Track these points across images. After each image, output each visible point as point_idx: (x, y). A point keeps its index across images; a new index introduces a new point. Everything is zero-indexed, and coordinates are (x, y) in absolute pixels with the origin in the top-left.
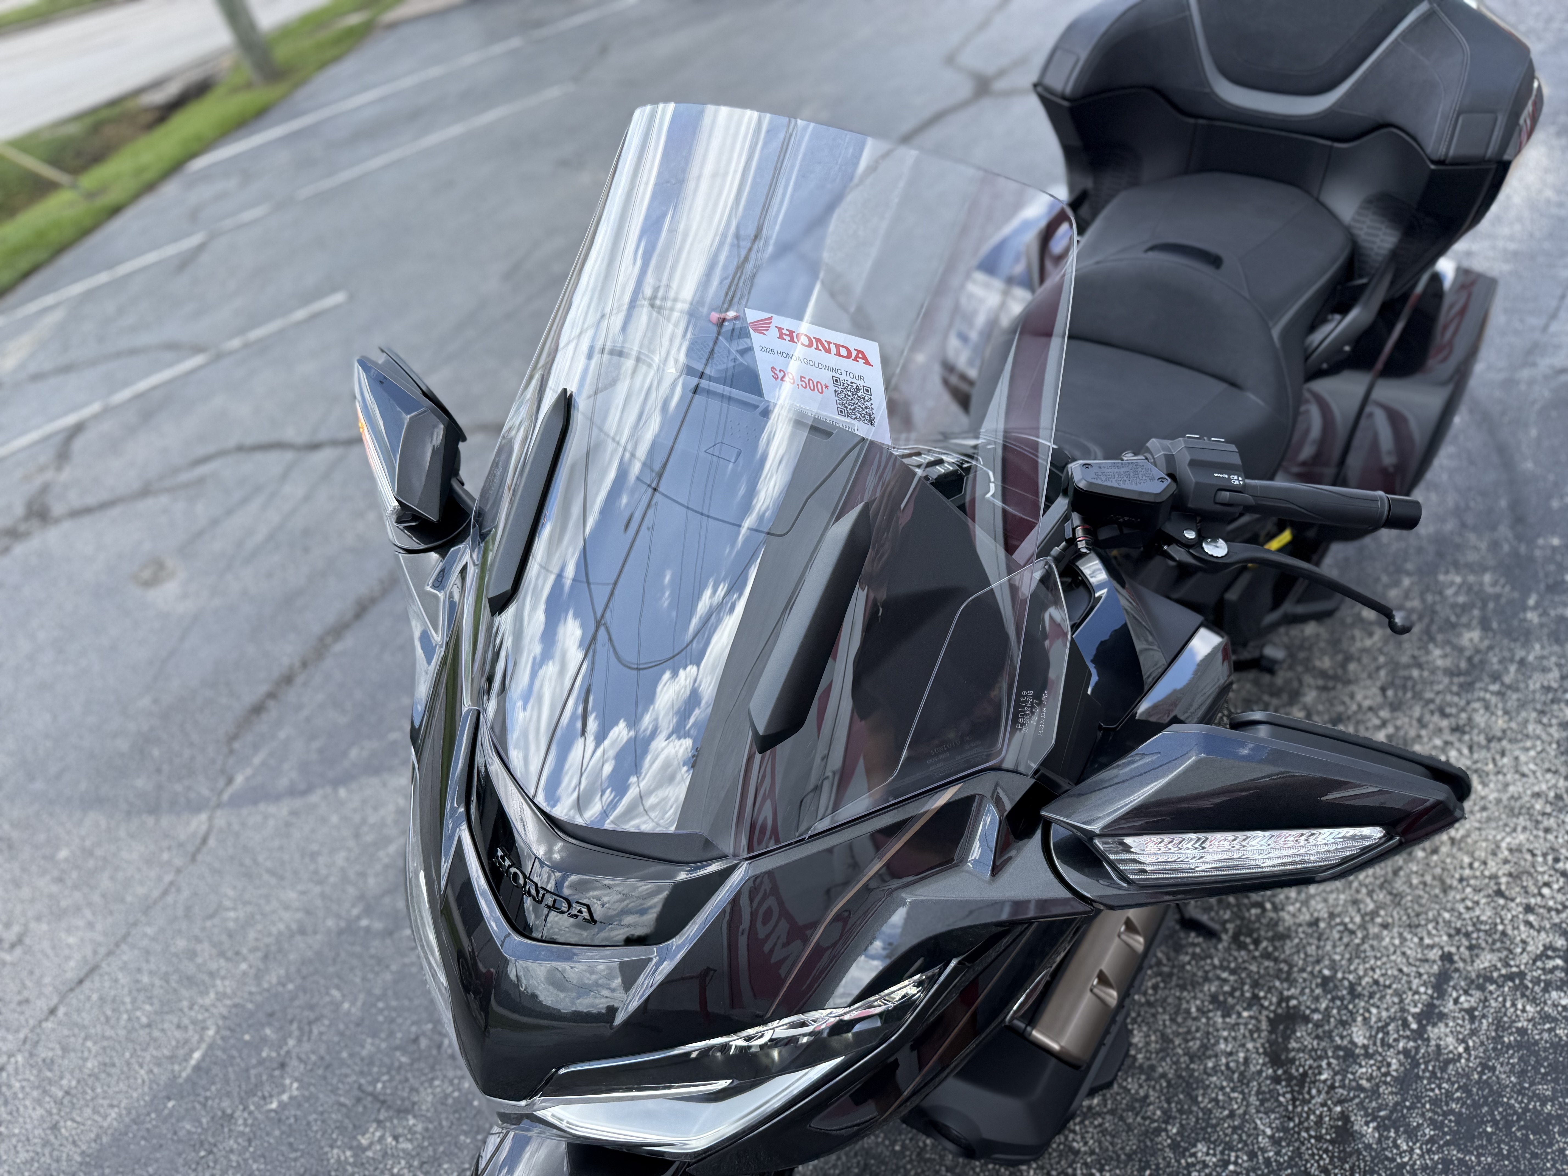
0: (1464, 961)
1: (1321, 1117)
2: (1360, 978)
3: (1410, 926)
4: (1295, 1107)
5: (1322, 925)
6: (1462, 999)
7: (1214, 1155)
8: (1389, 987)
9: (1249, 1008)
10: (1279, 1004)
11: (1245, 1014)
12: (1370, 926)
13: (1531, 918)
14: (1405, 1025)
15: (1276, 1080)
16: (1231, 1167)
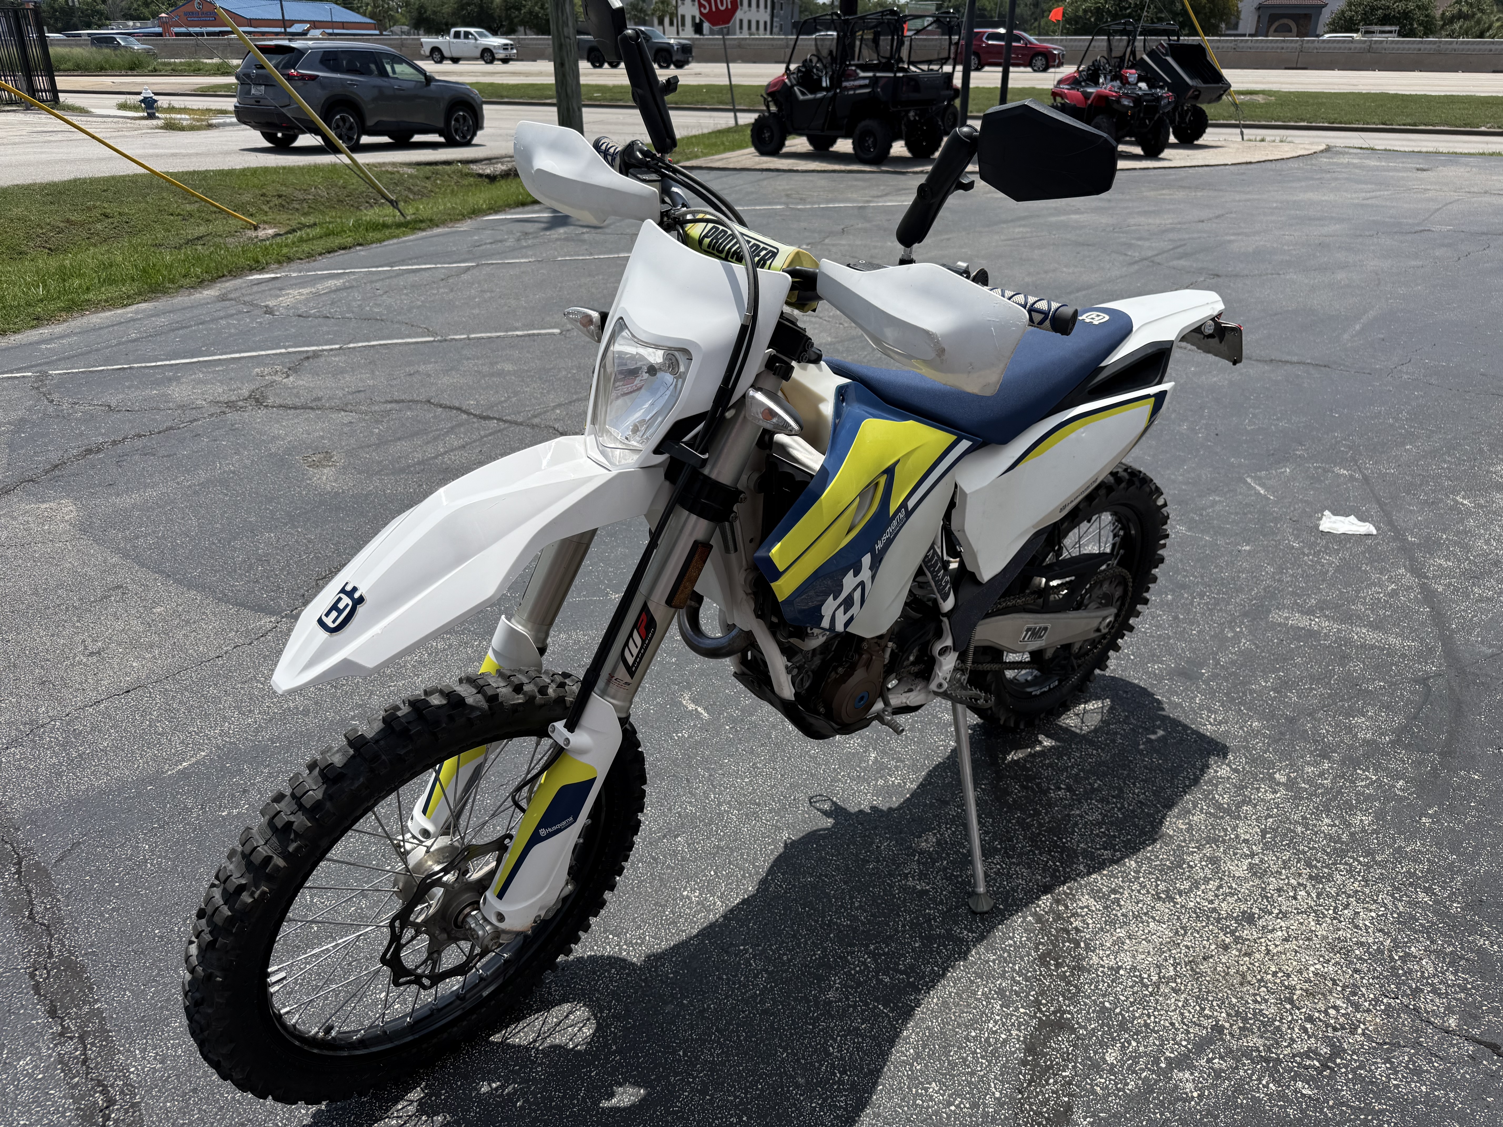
0: (1232, 1036)
1: (1048, 1100)
2: (1135, 1018)
3: (1198, 997)
4: (1029, 1085)
5: (1122, 972)
6: (1216, 1061)
7: (943, 1095)
8: (1157, 1032)
9: (1028, 1007)
10: (1055, 1013)
11: (1022, 1010)
12: (1162, 987)
13: (1308, 1026)
14: (1157, 1061)
15: (1024, 1063)
16: (953, 1108)
